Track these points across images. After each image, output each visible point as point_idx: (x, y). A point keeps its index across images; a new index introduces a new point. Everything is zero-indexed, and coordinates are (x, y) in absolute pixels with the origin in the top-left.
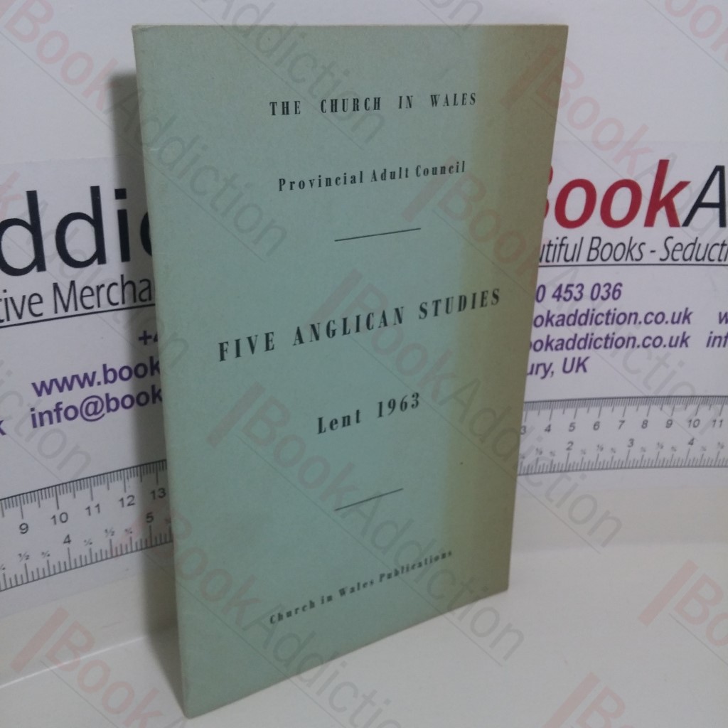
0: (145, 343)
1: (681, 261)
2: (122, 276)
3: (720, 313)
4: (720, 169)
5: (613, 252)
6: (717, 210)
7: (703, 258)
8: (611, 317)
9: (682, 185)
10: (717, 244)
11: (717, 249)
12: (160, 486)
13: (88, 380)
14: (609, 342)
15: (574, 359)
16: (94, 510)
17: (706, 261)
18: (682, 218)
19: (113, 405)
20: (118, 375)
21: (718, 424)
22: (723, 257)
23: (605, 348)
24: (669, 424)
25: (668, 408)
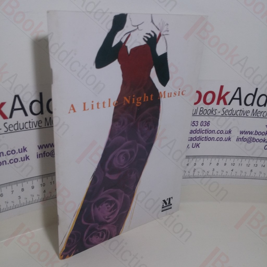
1: (228, 115)
4: (239, 88)
5: (207, 112)
6: (238, 101)
7: (235, 115)
8: (207, 131)
9: (227, 93)
10: (239, 110)
11: (239, 112)
13: (53, 145)
14: (206, 139)
15: (196, 143)
16: (52, 183)
18: (228, 102)
21: (240, 165)
22: (241, 114)
23: (205, 140)
24: (225, 164)
25: (225, 159)
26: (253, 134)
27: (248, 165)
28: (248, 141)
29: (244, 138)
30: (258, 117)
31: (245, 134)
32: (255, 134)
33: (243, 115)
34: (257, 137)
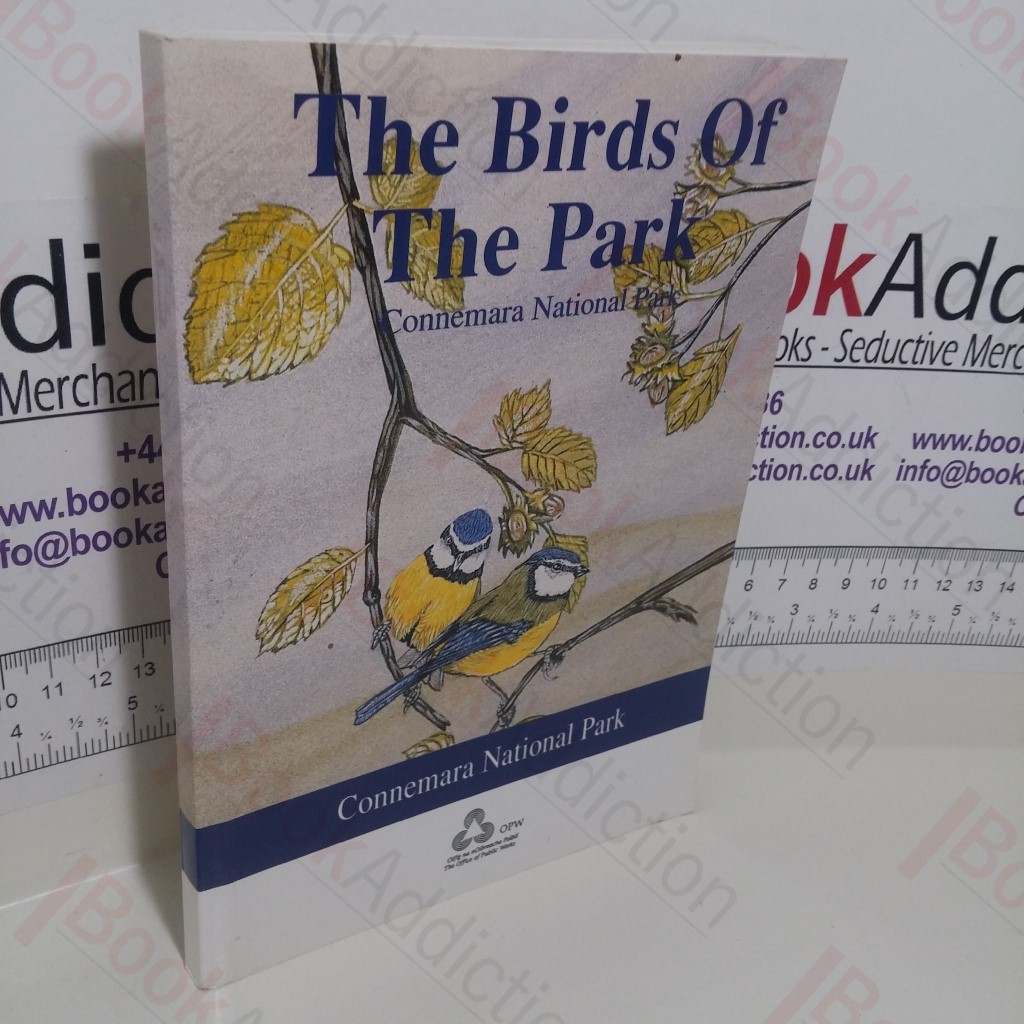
0: (127, 460)
1: (863, 363)
2: (94, 365)
3: (915, 435)
4: (915, 239)
6: (910, 296)
7: (892, 360)
8: (770, 438)
9: (864, 260)
10: (911, 341)
11: (911, 347)
12: (148, 659)
13: (45, 510)
14: (766, 471)
16: (54, 691)
17: (897, 364)
18: (864, 303)
19: (81, 545)
20: (88, 503)
21: (911, 584)
22: (918, 358)
23: (761, 478)
24: (846, 584)
25: (844, 563)
26: (970, 449)
27: (944, 585)
28: (948, 480)
29: (928, 464)
30: (993, 369)
31: (935, 447)
32: (978, 448)
33: (926, 364)
34: (985, 460)
